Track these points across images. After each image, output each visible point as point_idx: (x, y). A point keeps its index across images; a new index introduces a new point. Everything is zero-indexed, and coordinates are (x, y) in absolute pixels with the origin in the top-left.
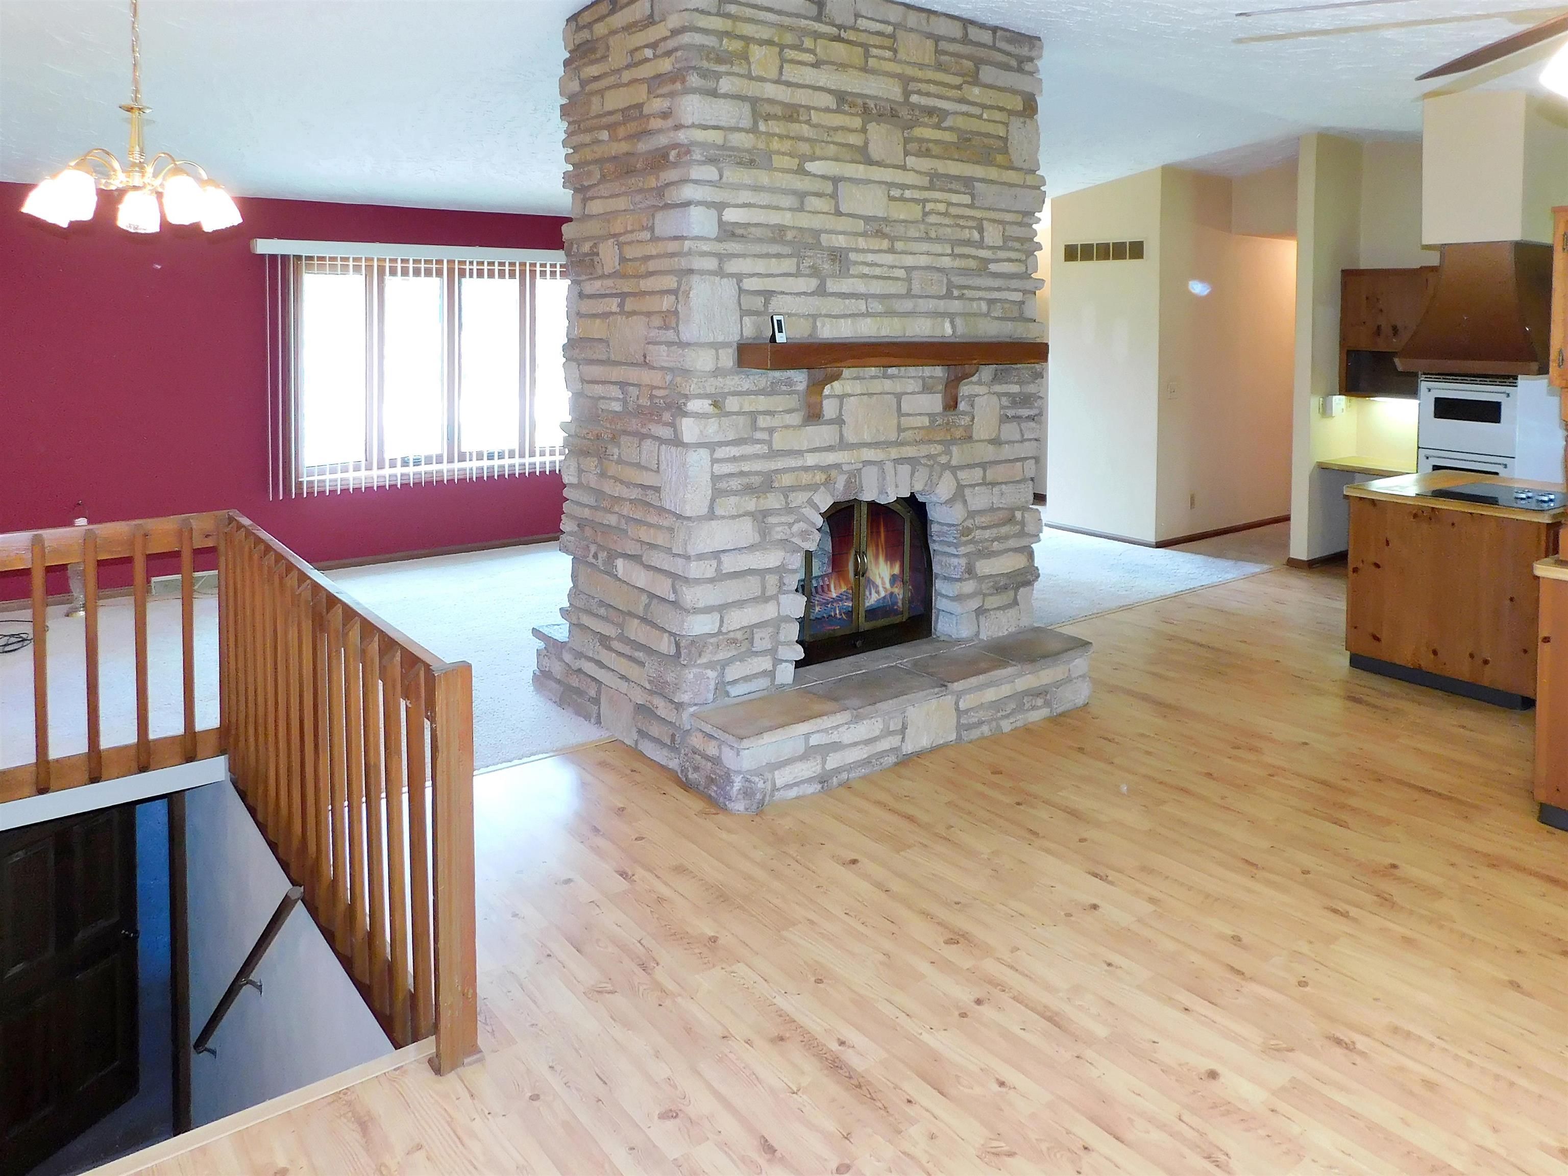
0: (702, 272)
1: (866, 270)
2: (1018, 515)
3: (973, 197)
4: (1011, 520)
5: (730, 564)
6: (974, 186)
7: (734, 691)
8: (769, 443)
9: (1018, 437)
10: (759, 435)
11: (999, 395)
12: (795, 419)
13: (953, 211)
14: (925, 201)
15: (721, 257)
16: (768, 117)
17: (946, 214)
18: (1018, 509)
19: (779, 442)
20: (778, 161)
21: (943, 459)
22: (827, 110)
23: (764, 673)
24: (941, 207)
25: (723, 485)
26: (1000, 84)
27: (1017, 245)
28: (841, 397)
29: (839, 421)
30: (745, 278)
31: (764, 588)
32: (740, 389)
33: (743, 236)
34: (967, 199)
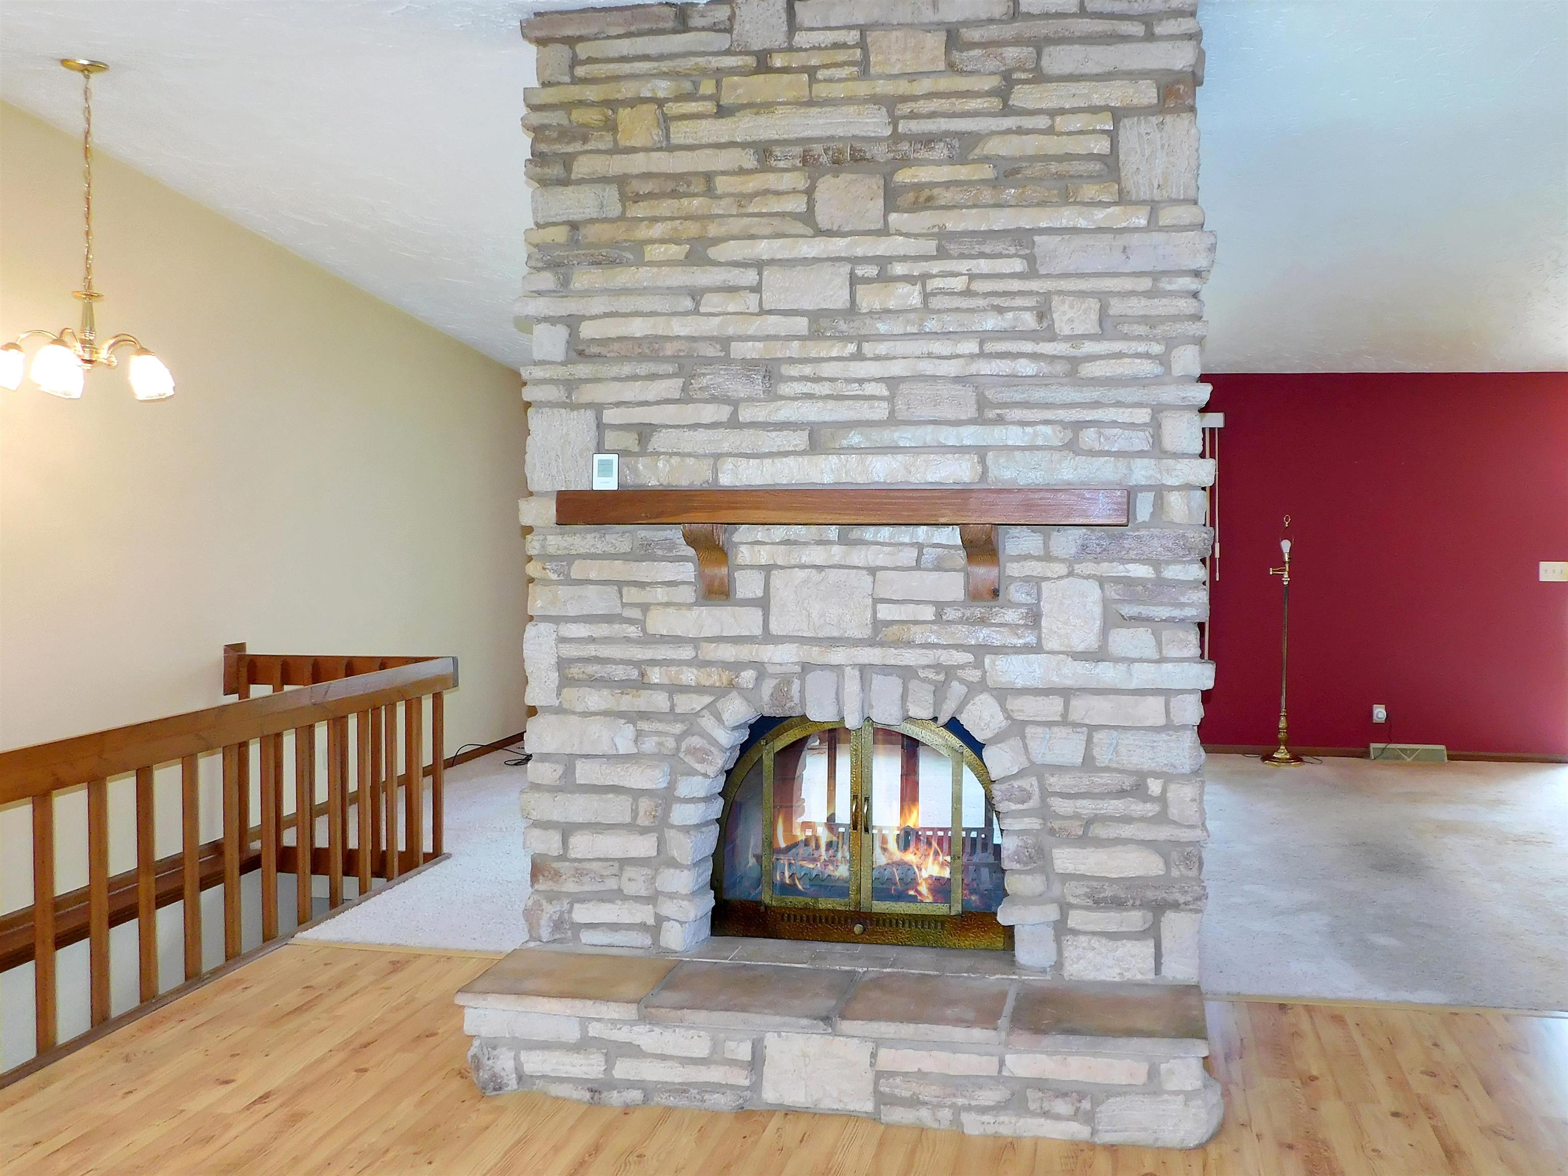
0: (542, 405)
1: (808, 388)
2: (1155, 787)
3: (1031, 259)
4: (1138, 790)
5: (585, 773)
6: (1034, 242)
7: (587, 937)
8: (641, 624)
9: (1152, 653)
10: (628, 613)
11: (1102, 581)
12: (688, 594)
13: (980, 286)
14: (924, 278)
15: (571, 385)
16: (637, 198)
17: (968, 293)
18: (1156, 775)
19: (659, 623)
20: (654, 252)
21: (973, 675)
22: (742, 171)
23: (643, 927)
24: (959, 284)
25: (575, 671)
26: (1091, 68)
27: (1141, 330)
28: (768, 569)
29: (763, 603)
30: (609, 408)
31: (635, 813)
32: (593, 550)
33: (599, 355)
34: (1018, 265)
